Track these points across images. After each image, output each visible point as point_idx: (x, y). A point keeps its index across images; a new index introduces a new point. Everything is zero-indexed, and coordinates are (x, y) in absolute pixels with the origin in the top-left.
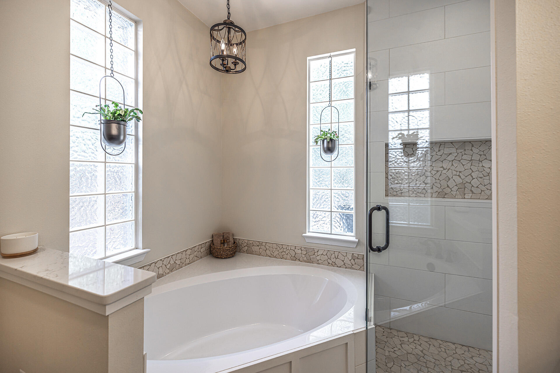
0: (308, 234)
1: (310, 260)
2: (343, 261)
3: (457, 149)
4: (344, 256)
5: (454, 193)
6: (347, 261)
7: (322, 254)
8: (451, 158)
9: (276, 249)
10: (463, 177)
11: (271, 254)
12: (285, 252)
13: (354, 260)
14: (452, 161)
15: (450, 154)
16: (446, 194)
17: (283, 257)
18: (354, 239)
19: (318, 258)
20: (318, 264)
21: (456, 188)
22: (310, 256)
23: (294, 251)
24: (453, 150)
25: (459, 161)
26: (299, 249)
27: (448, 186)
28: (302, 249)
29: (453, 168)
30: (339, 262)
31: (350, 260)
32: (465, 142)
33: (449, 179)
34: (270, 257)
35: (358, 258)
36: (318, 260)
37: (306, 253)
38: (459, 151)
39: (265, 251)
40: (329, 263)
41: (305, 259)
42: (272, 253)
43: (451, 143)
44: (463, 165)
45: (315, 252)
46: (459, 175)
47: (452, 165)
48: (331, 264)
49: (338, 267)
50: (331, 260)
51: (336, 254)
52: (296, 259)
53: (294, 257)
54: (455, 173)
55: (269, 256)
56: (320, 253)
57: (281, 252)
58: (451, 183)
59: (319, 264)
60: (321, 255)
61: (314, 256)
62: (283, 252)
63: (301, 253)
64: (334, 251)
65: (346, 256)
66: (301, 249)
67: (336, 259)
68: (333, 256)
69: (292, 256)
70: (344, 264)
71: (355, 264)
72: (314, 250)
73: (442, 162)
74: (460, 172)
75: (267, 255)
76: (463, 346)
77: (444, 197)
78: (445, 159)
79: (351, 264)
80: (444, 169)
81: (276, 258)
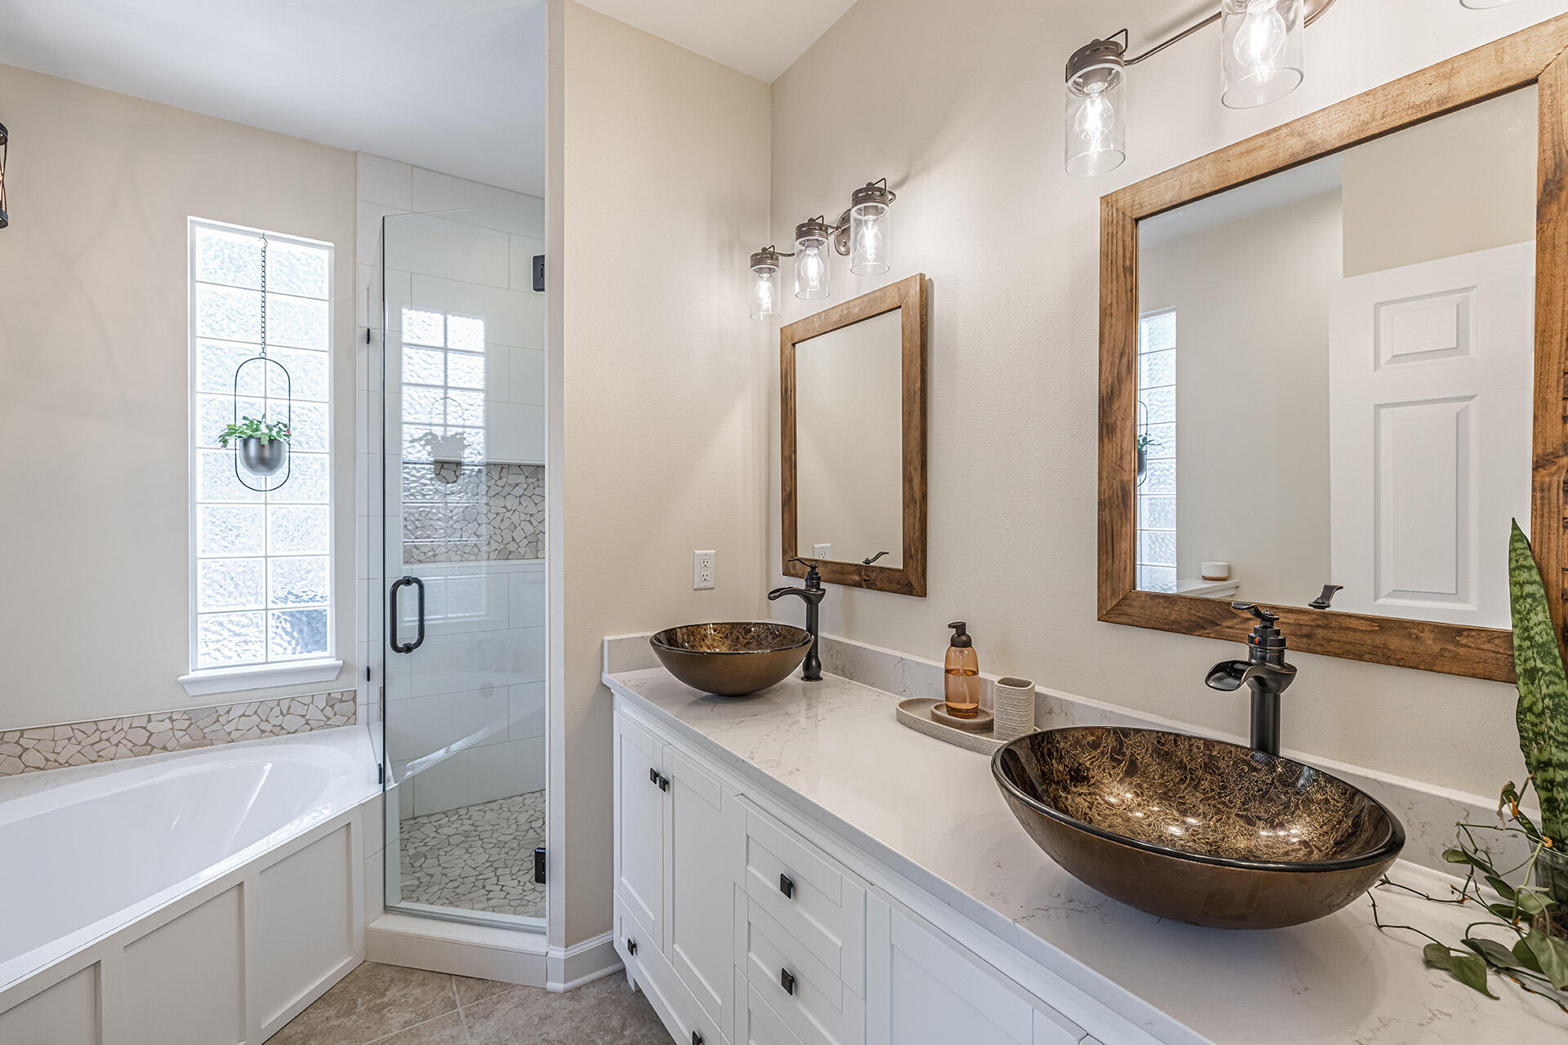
0: (193, 675)
1: (204, 737)
2: (303, 716)
3: (527, 477)
4: (305, 705)
5: (522, 550)
6: (314, 714)
7: (243, 715)
8: (518, 491)
9: (70, 739)
10: (535, 524)
11: (47, 760)
12: (108, 740)
13: (332, 706)
14: (520, 497)
15: (517, 485)
16: (510, 552)
17: (99, 756)
18: (332, 662)
19: (228, 728)
20: (228, 742)
21: (525, 542)
22: (202, 730)
23: (145, 728)
24: (522, 479)
25: (530, 497)
26: (163, 721)
27: (513, 539)
28: (174, 718)
29: (520, 508)
30: (291, 722)
31: (322, 710)
32: (538, 467)
33: (516, 527)
34: (44, 769)
35: (341, 701)
36: (229, 734)
37: (190, 724)
38: (530, 480)
39: (20, 757)
40: (263, 732)
41: (187, 739)
42: (52, 757)
43: (519, 466)
44: (536, 504)
45: (220, 715)
46: (529, 521)
47: (520, 503)
48: (271, 732)
49: (289, 733)
50: (269, 722)
51: (284, 705)
52: (153, 747)
53: (146, 744)
54: (523, 517)
55: (38, 768)
56: (232, 715)
57: (92, 745)
58: (518, 534)
59: (233, 741)
60: (240, 716)
61: (217, 726)
62: (101, 740)
63: (172, 729)
64: (279, 700)
65: (312, 702)
66: (170, 718)
67: (284, 716)
68: (277, 711)
69: (135, 745)
70: (307, 724)
71: (335, 714)
72: (217, 712)
73: (505, 497)
74: (531, 515)
75: (27, 767)
77: (508, 559)
78: (509, 494)
79: (324, 718)
80: (508, 511)
81: (70, 765)
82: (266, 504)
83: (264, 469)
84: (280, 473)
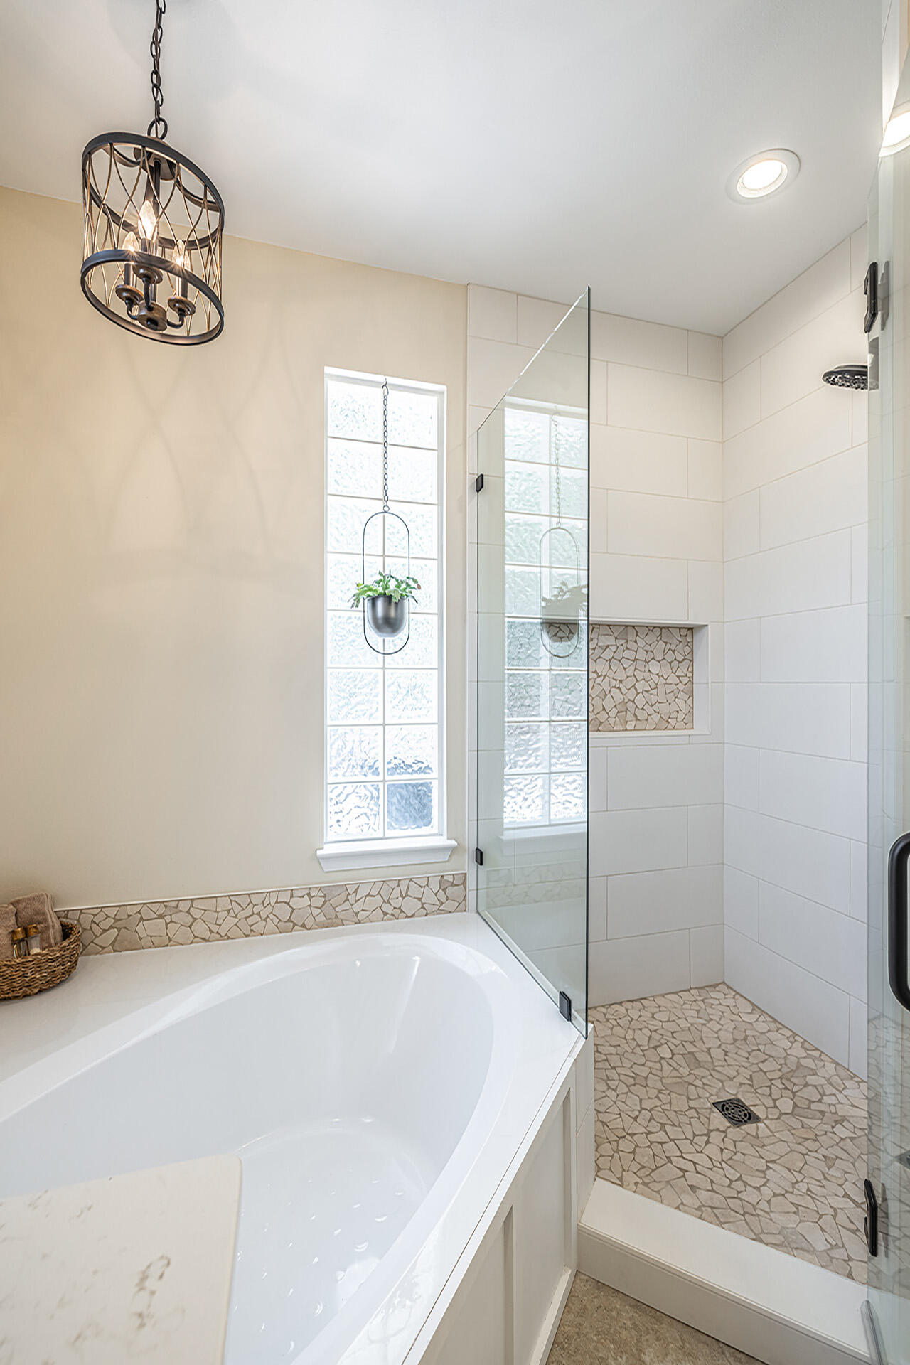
0: (328, 850)
1: (336, 917)
2: (419, 899)
3: (616, 638)
4: (421, 887)
5: (612, 721)
6: (429, 898)
7: (369, 895)
8: (608, 654)
9: (229, 911)
10: (624, 691)
11: (211, 931)
12: (259, 914)
13: (444, 890)
14: (610, 660)
15: (607, 647)
16: (601, 723)
17: (252, 930)
18: (443, 841)
19: (357, 908)
20: (356, 923)
21: (615, 710)
22: (334, 908)
23: (288, 904)
24: (611, 640)
25: (620, 661)
26: (303, 897)
27: (604, 709)
28: (312, 895)
29: (610, 674)
30: (410, 905)
31: (436, 894)
32: (627, 626)
33: (606, 695)
34: (208, 941)
35: (453, 885)
36: (357, 914)
37: (325, 902)
38: (620, 642)
39: (190, 927)
40: (385, 914)
41: (322, 918)
42: (215, 928)
43: (609, 626)
44: (625, 669)
45: (349, 894)
46: (619, 688)
47: (610, 668)
48: (392, 915)
49: (407, 917)
50: (390, 903)
51: (404, 885)
52: (295, 924)
53: (289, 920)
54: (613, 683)
55: (204, 939)
56: (361, 893)
57: (246, 918)
58: (608, 704)
59: (360, 922)
60: (366, 896)
61: (346, 906)
62: (253, 914)
63: (310, 906)
64: (399, 880)
65: (427, 885)
66: (308, 894)
67: (403, 898)
68: (396, 893)
69: (280, 921)
70: (423, 907)
71: (447, 899)
72: (347, 890)
73: (596, 661)
74: (621, 681)
75: (195, 937)
76: (632, 1001)
77: (599, 730)
78: (600, 657)
79: (438, 903)
80: (599, 676)
81: (229, 938)
82: (384, 668)
83: (388, 629)
84: (402, 634)
